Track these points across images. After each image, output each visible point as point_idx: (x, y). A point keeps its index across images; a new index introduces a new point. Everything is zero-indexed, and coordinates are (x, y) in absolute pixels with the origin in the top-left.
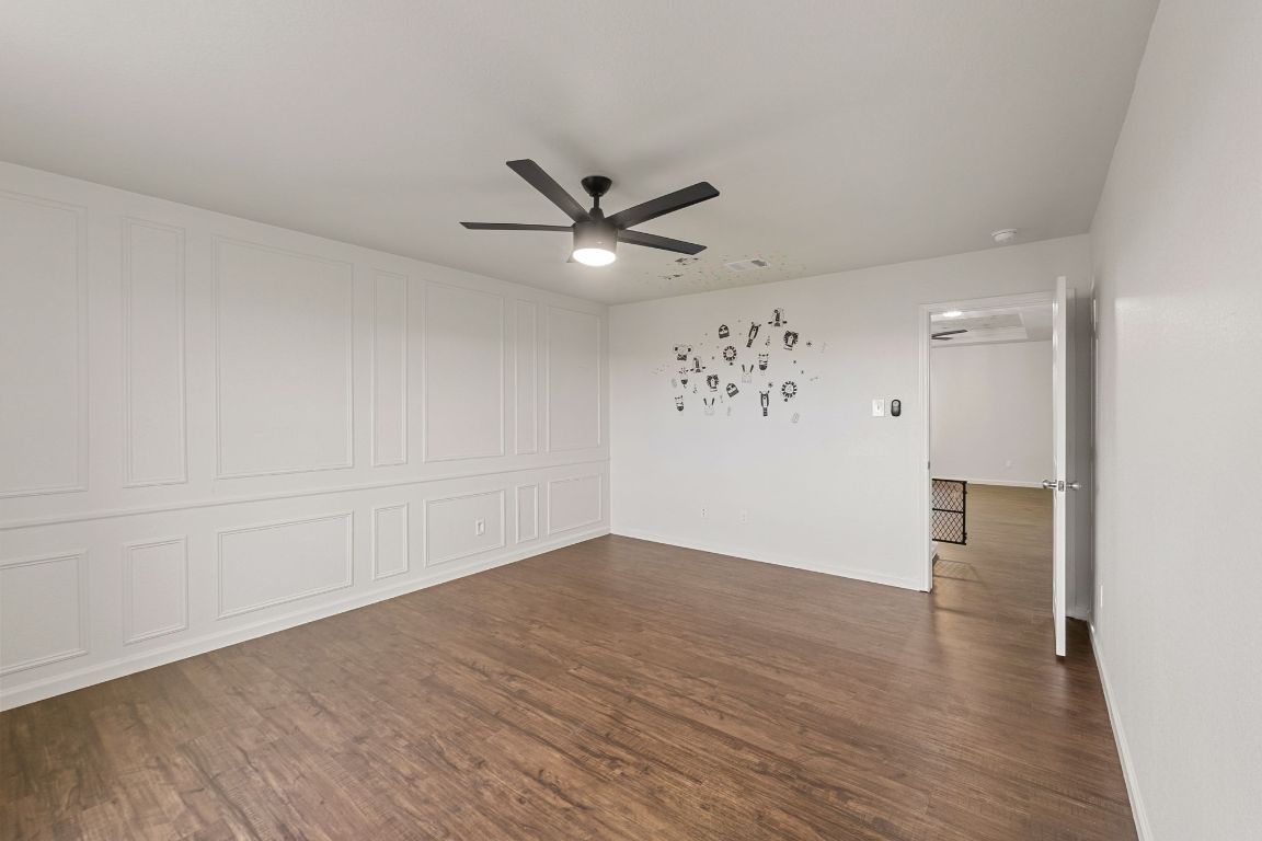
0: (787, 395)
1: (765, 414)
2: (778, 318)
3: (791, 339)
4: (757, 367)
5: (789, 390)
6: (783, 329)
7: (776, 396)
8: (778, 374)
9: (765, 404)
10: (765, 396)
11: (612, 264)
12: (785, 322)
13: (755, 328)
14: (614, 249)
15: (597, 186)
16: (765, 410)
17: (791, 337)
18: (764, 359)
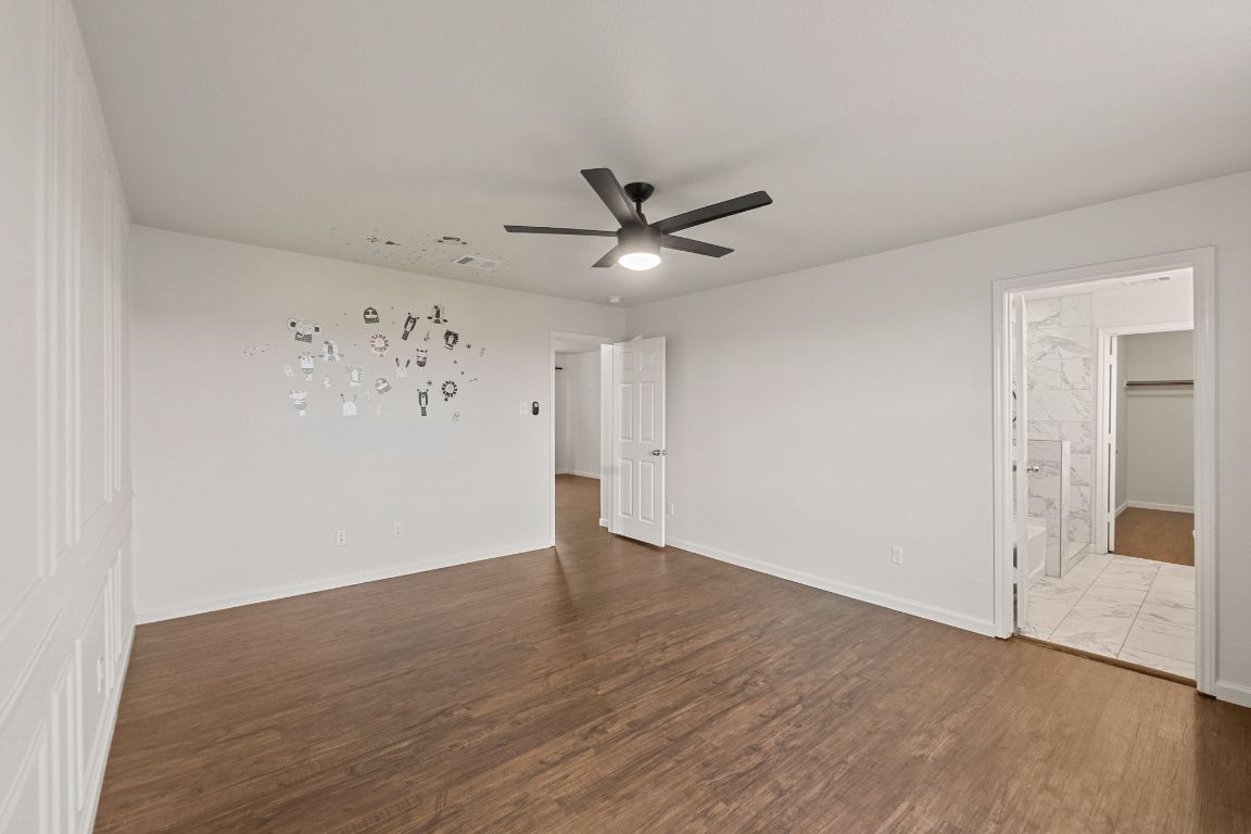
0: (448, 394)
1: (424, 414)
2: (438, 315)
3: (451, 339)
4: (413, 363)
5: (450, 389)
6: (444, 328)
7: (435, 394)
8: (438, 372)
9: (424, 405)
10: (423, 395)
11: (657, 267)
12: (445, 321)
13: (412, 320)
14: (658, 253)
15: (639, 192)
16: (423, 409)
17: (451, 337)
18: (423, 355)
